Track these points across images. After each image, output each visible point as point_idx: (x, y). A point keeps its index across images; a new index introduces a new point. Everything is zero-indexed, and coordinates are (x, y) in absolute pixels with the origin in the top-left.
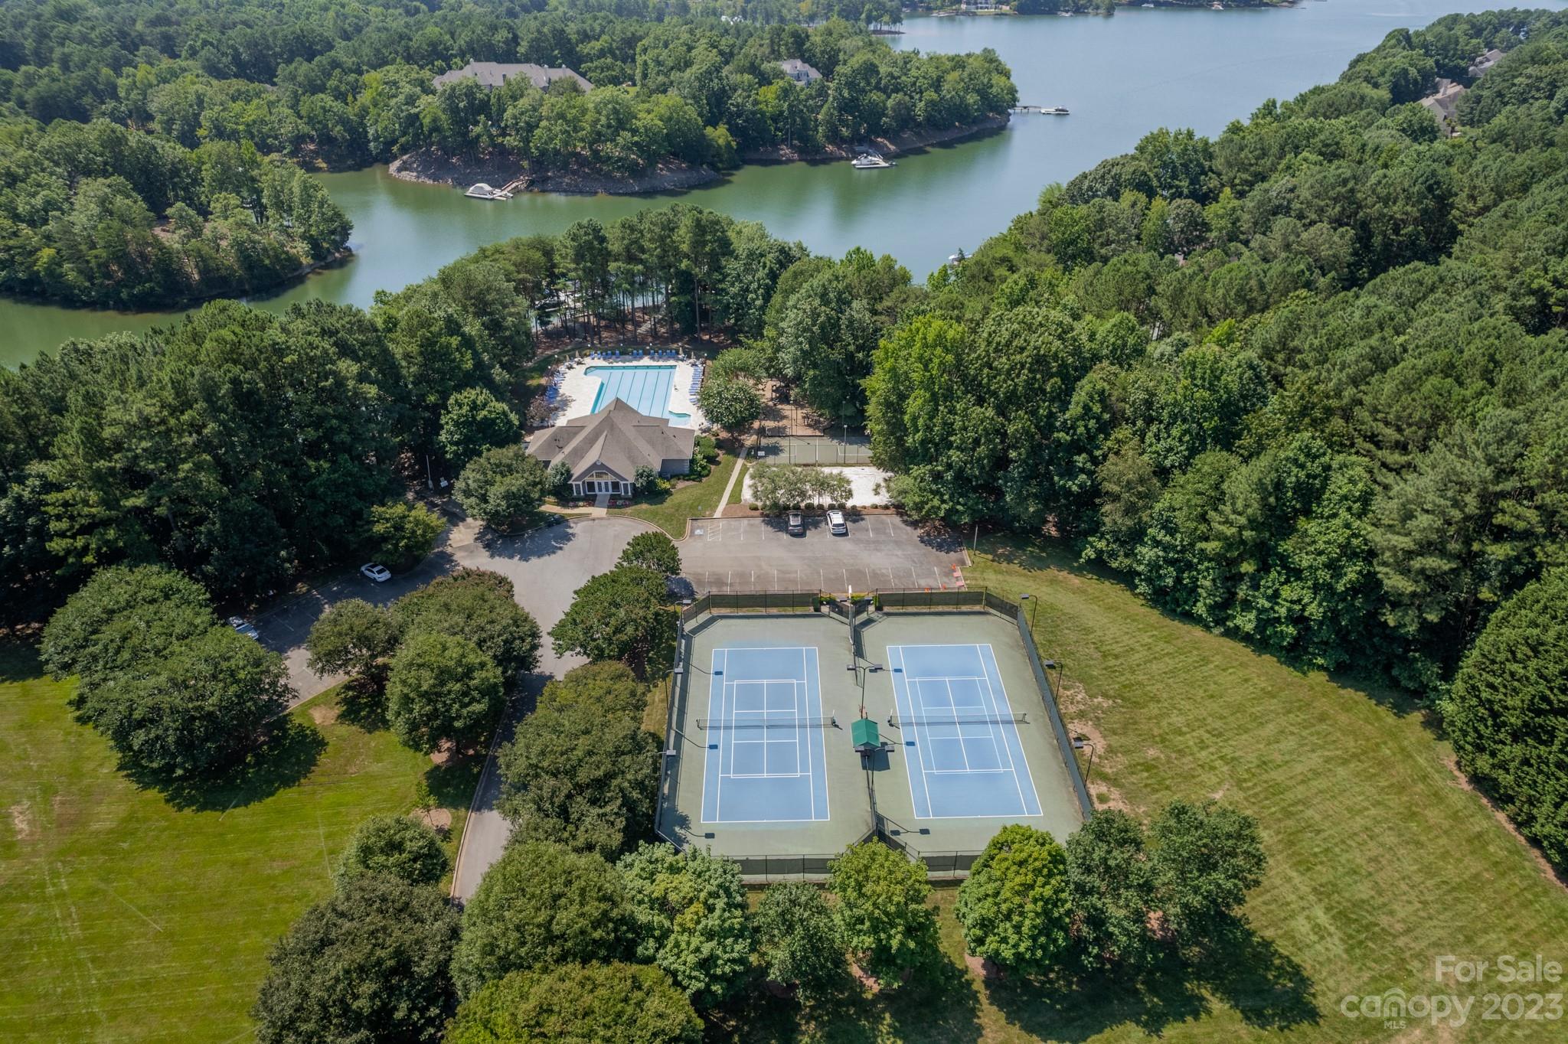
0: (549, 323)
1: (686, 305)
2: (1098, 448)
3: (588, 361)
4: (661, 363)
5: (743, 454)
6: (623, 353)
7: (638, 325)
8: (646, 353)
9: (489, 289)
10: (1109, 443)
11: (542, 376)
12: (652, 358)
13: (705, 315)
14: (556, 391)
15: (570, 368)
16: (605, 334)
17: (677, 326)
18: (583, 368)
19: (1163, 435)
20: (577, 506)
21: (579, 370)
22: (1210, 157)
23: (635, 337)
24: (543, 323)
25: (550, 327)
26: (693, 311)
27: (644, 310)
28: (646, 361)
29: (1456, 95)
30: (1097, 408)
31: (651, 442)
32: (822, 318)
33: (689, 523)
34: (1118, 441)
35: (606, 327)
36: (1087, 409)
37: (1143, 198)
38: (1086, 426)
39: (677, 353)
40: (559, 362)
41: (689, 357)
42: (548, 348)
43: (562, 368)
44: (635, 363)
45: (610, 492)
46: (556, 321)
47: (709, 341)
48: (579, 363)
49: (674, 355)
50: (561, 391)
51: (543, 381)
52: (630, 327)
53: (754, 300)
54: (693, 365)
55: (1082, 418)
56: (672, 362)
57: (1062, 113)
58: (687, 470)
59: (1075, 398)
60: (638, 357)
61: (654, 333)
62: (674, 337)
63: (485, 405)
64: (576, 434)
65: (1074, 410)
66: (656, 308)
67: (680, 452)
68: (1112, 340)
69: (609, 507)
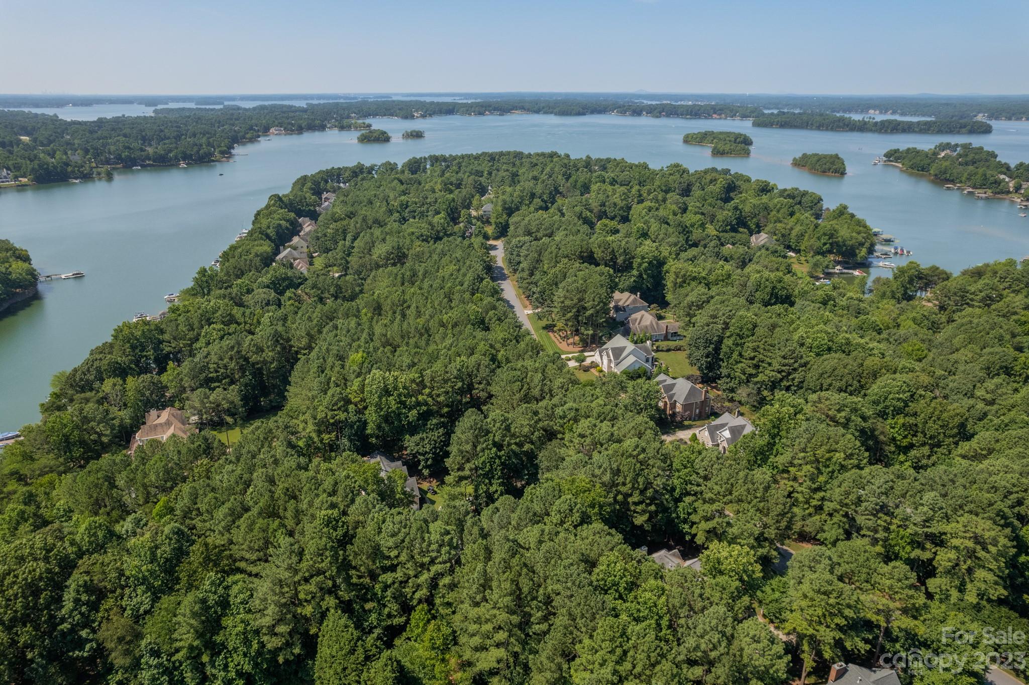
2: (94, 621)
10: (100, 615)
19: (133, 594)
22: (162, 332)
29: (310, 231)
30: (84, 597)
34: (106, 610)
36: (77, 601)
37: (119, 380)
38: (80, 613)
55: (75, 609)
57: (78, 276)
59: (66, 597)
65: (68, 605)
68: (87, 539)
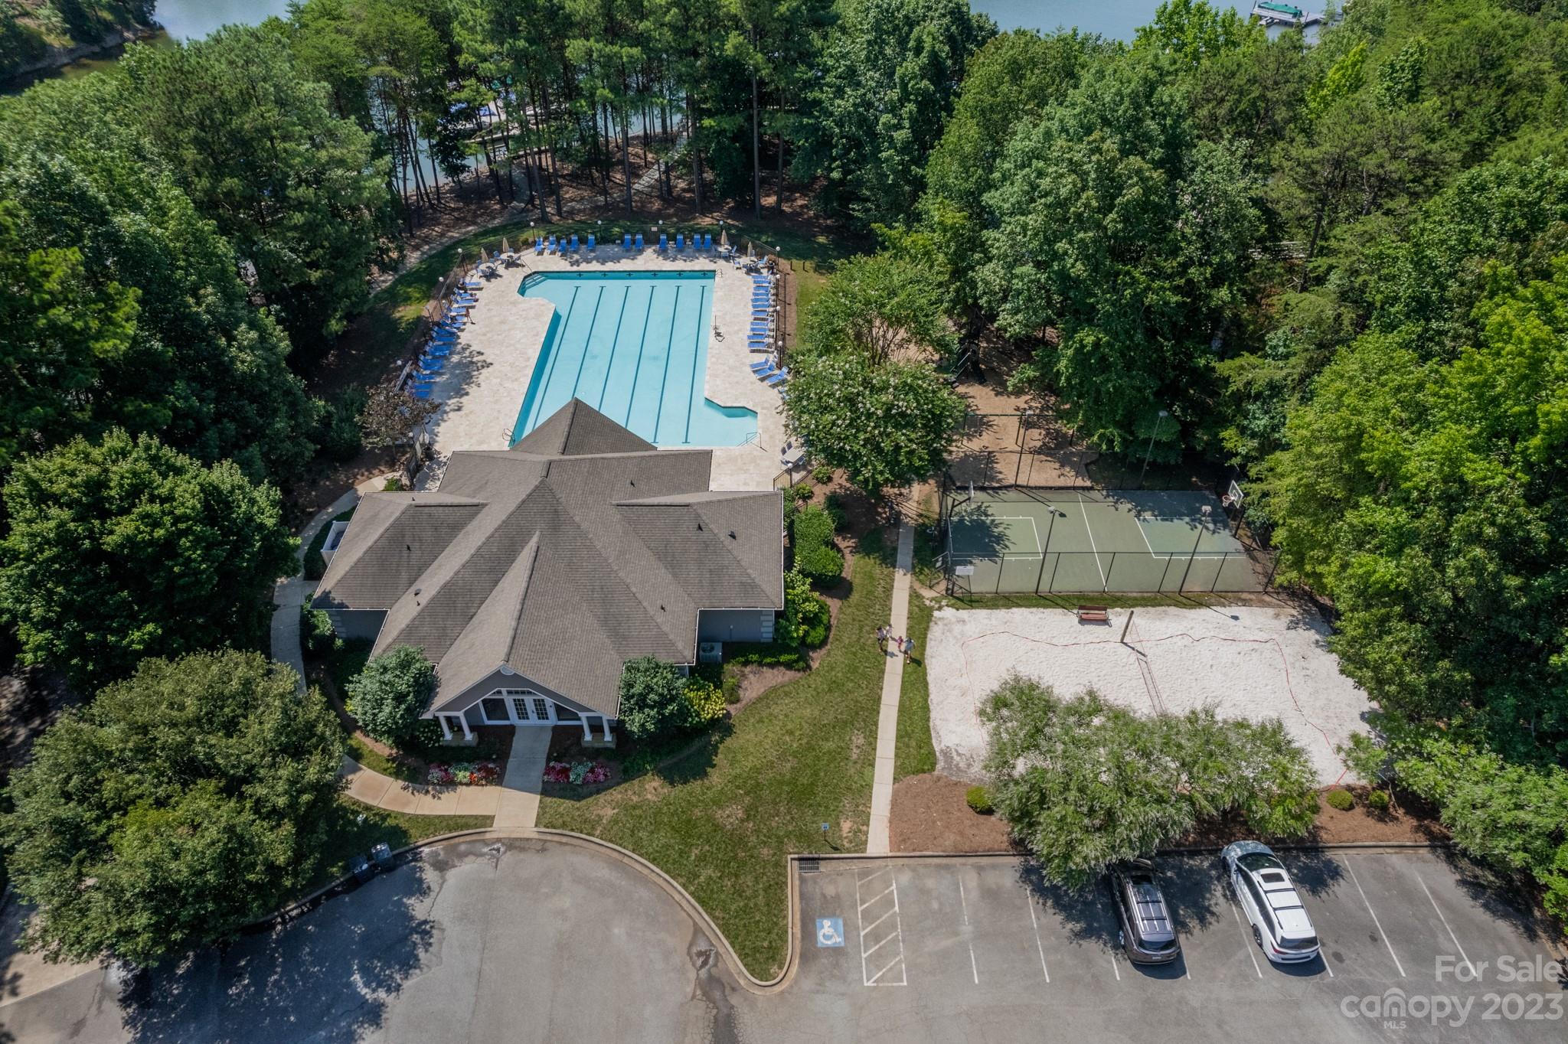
0: (464, 168)
1: (735, 138)
3: (530, 259)
4: (679, 265)
5: (905, 551)
6: (605, 239)
7: (634, 172)
8: (651, 240)
9: (246, 100)
11: (427, 297)
12: (663, 252)
13: (773, 157)
14: (451, 339)
15: (491, 275)
16: (569, 193)
17: (709, 176)
18: (518, 275)
20: (450, 783)
21: (511, 278)
23: (628, 200)
24: (454, 170)
25: (465, 177)
26: (747, 150)
27: (647, 140)
28: (648, 259)
31: (667, 557)
32: (1132, 192)
33: (793, 870)
35: (574, 178)
39: (716, 241)
40: (470, 259)
41: (742, 250)
42: (458, 222)
43: (474, 278)
44: (625, 265)
45: (553, 720)
46: (477, 164)
47: (776, 210)
48: (511, 264)
49: (707, 243)
50: (464, 338)
51: (428, 309)
52: (618, 177)
53: (889, 127)
54: (751, 270)
56: (702, 263)
58: (767, 631)
60: (633, 249)
61: (664, 189)
62: (706, 200)
63: (136, 491)
64: (456, 528)
66: (667, 140)
67: (749, 587)
69: (546, 792)
